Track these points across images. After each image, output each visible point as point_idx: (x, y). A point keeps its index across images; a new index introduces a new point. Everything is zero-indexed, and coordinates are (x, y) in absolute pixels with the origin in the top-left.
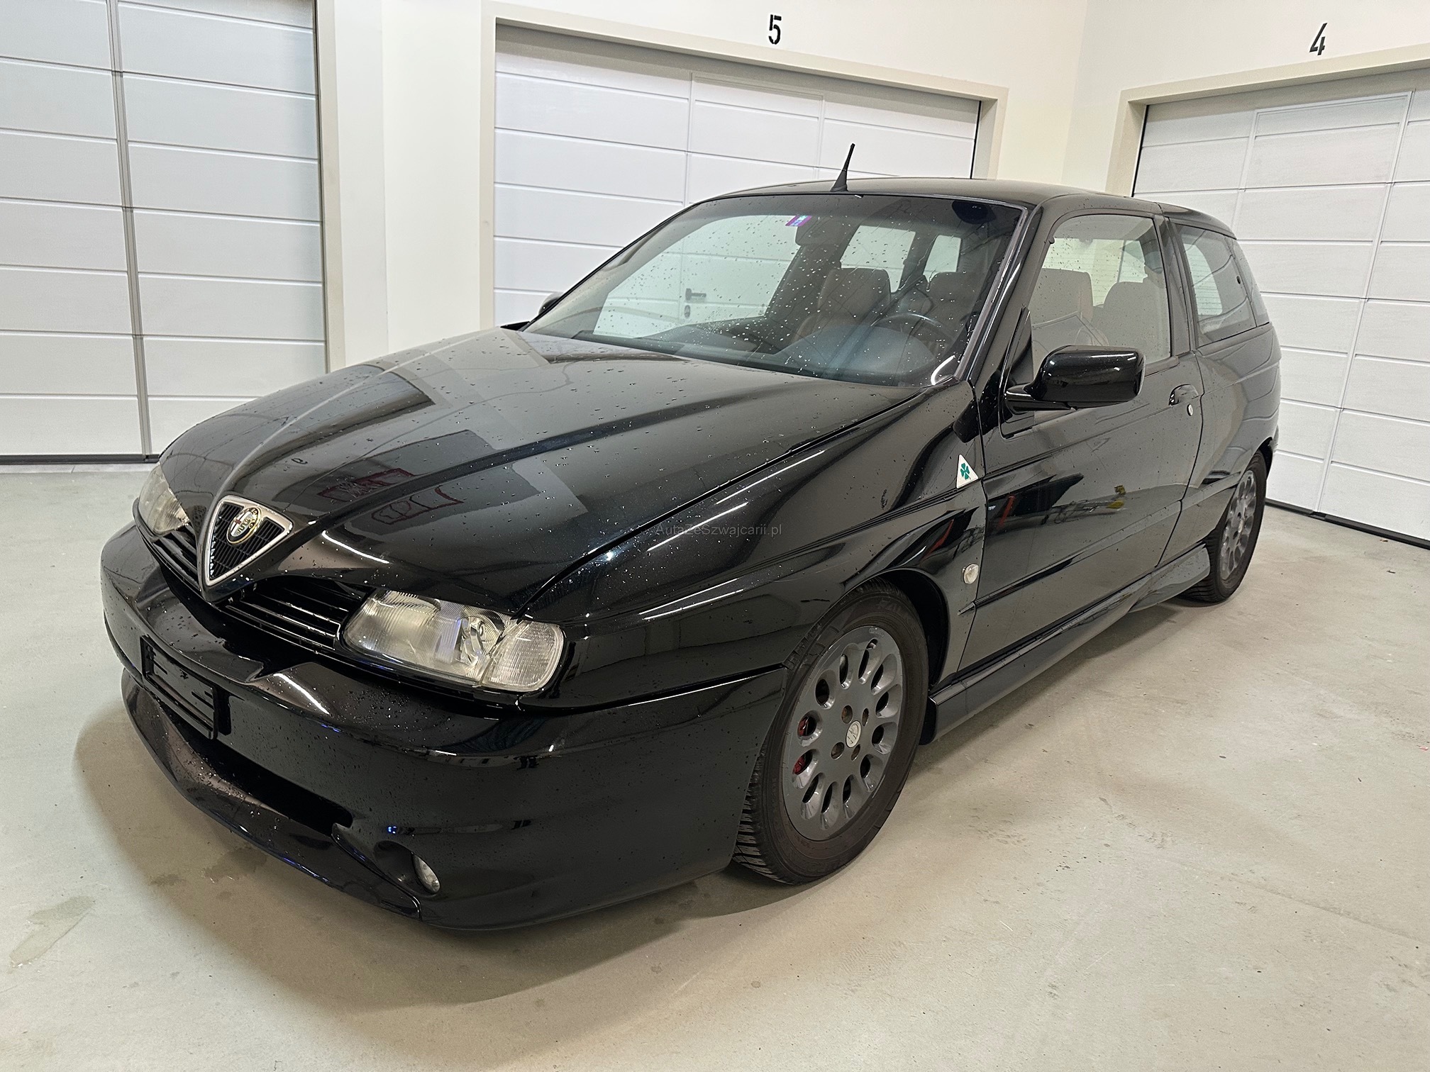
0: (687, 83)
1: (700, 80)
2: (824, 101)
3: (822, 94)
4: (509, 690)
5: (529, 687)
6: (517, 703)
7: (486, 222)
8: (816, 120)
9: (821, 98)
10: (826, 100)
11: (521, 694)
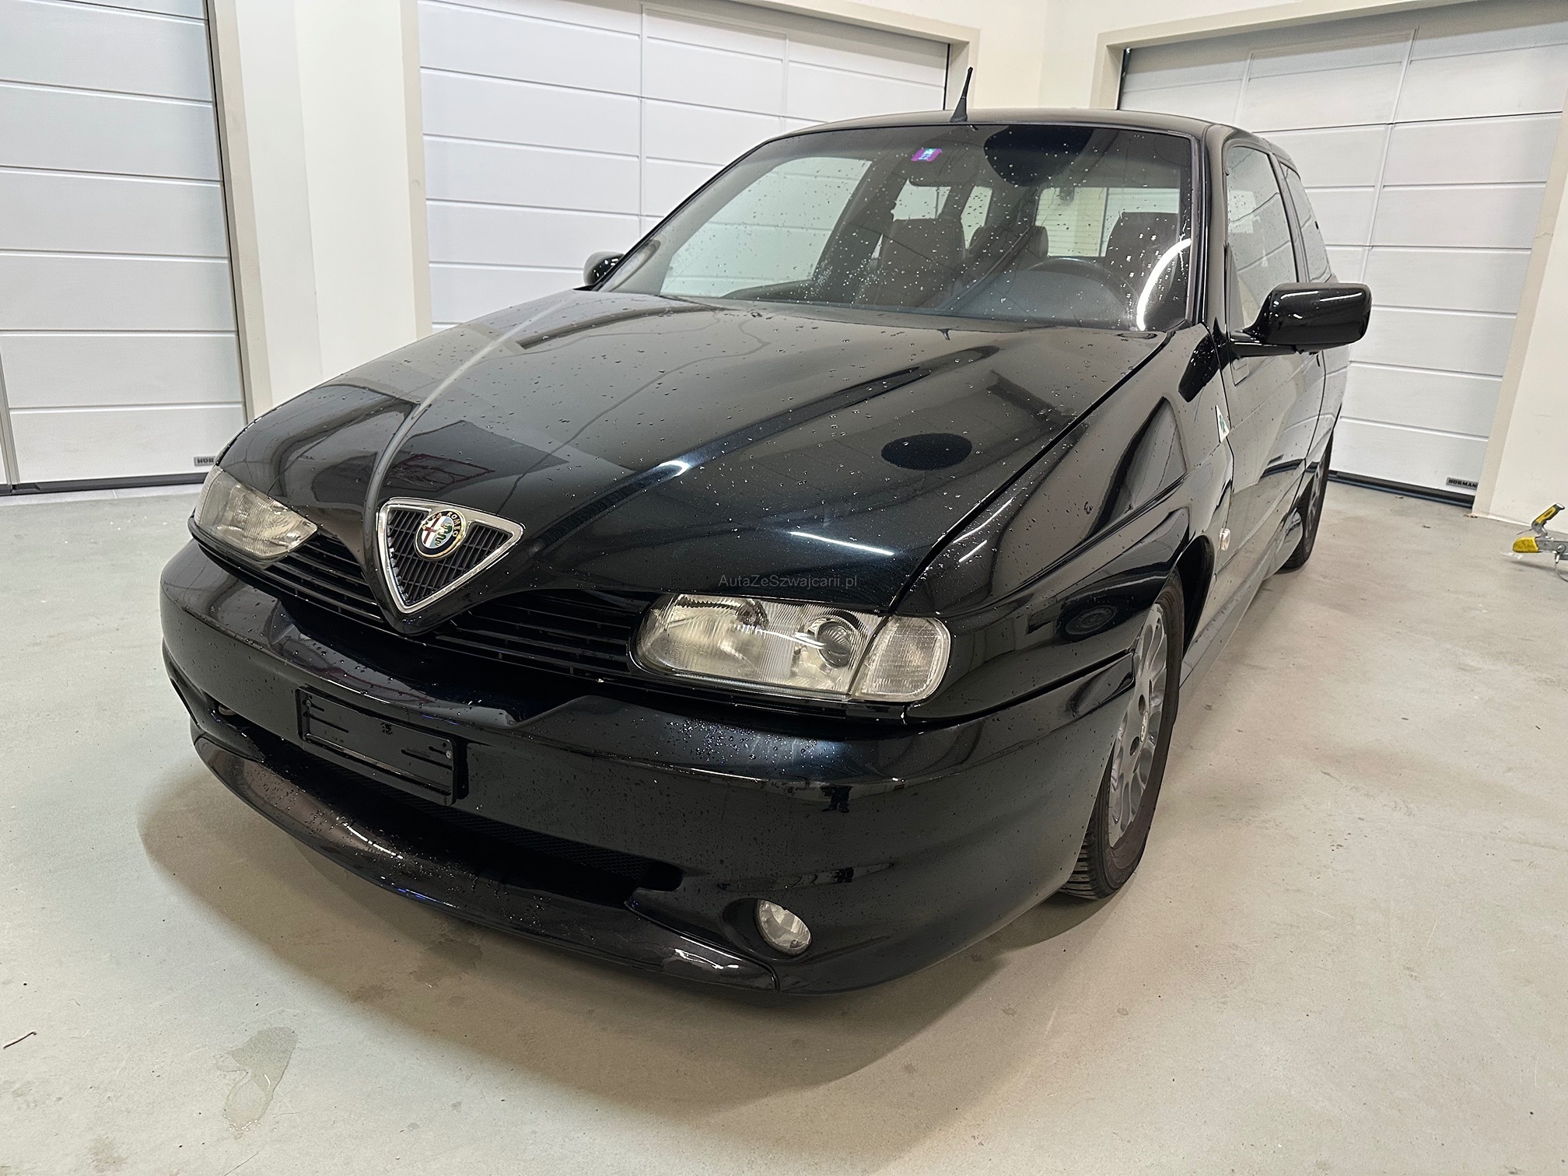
0: (638, 16)
1: (651, 13)
2: (787, 41)
3: (784, 32)
4: (890, 701)
5: (915, 695)
6: (902, 716)
7: (417, 181)
8: (780, 62)
9: (784, 37)
10: (790, 40)
11: (907, 704)
